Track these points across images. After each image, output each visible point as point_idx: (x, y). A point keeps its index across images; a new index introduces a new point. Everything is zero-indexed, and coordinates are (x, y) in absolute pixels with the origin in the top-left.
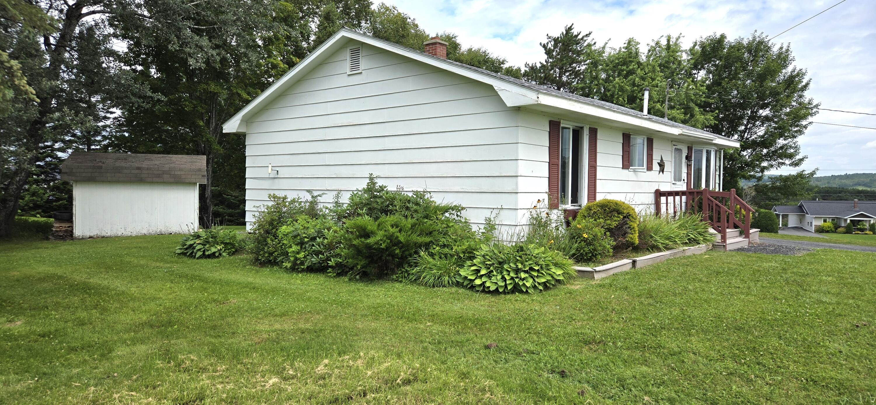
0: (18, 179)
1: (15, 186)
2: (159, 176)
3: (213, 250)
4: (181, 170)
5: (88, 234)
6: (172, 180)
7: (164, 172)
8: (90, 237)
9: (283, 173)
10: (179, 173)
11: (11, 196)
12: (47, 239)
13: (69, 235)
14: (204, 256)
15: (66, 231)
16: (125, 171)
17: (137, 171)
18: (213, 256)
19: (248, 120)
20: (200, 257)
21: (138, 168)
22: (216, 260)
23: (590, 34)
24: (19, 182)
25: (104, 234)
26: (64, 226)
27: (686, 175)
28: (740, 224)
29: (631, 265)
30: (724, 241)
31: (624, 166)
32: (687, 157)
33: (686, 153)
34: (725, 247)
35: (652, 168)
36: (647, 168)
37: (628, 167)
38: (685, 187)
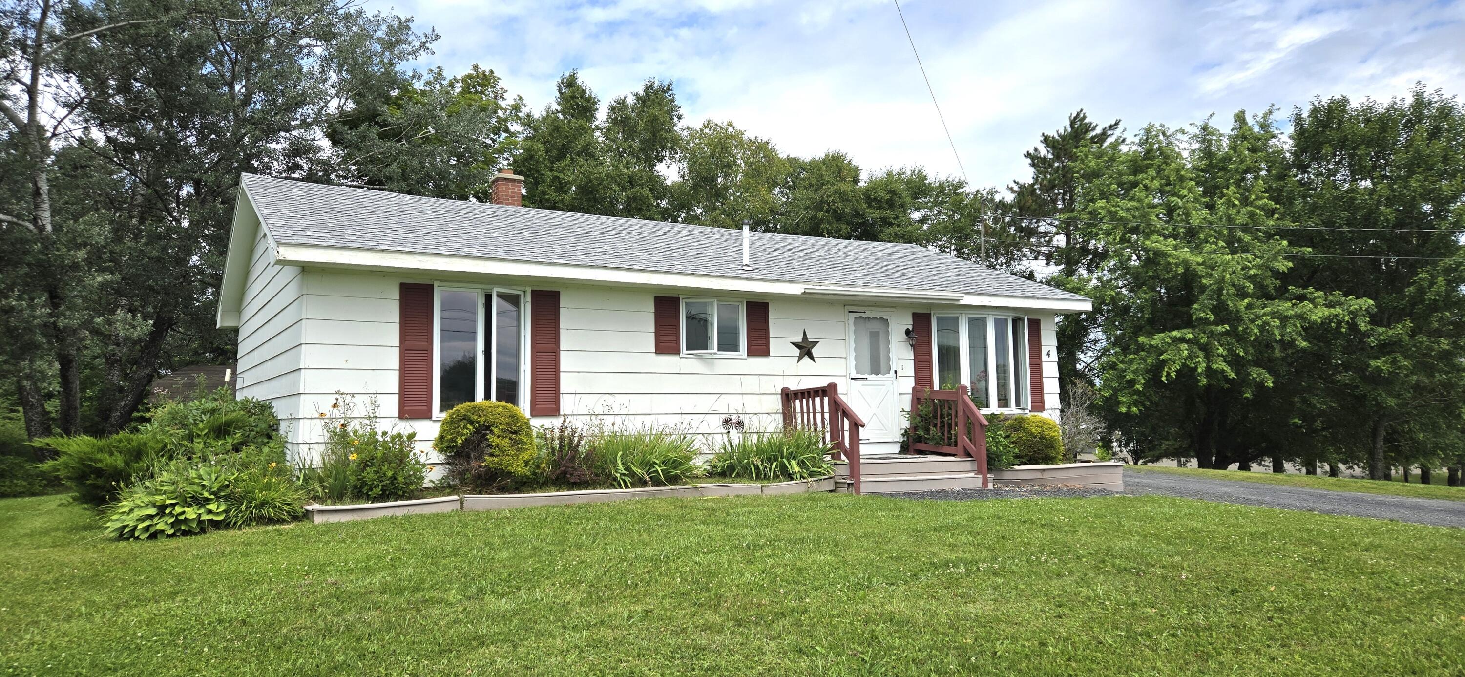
0: (123, 403)
1: (118, 414)
23: (1117, 124)
24: (124, 407)
27: (911, 364)
28: (972, 448)
29: (457, 506)
30: (852, 476)
31: (661, 349)
32: (908, 332)
33: (909, 324)
34: (854, 486)
35: (766, 353)
36: (751, 353)
37: (677, 352)
38: (908, 384)
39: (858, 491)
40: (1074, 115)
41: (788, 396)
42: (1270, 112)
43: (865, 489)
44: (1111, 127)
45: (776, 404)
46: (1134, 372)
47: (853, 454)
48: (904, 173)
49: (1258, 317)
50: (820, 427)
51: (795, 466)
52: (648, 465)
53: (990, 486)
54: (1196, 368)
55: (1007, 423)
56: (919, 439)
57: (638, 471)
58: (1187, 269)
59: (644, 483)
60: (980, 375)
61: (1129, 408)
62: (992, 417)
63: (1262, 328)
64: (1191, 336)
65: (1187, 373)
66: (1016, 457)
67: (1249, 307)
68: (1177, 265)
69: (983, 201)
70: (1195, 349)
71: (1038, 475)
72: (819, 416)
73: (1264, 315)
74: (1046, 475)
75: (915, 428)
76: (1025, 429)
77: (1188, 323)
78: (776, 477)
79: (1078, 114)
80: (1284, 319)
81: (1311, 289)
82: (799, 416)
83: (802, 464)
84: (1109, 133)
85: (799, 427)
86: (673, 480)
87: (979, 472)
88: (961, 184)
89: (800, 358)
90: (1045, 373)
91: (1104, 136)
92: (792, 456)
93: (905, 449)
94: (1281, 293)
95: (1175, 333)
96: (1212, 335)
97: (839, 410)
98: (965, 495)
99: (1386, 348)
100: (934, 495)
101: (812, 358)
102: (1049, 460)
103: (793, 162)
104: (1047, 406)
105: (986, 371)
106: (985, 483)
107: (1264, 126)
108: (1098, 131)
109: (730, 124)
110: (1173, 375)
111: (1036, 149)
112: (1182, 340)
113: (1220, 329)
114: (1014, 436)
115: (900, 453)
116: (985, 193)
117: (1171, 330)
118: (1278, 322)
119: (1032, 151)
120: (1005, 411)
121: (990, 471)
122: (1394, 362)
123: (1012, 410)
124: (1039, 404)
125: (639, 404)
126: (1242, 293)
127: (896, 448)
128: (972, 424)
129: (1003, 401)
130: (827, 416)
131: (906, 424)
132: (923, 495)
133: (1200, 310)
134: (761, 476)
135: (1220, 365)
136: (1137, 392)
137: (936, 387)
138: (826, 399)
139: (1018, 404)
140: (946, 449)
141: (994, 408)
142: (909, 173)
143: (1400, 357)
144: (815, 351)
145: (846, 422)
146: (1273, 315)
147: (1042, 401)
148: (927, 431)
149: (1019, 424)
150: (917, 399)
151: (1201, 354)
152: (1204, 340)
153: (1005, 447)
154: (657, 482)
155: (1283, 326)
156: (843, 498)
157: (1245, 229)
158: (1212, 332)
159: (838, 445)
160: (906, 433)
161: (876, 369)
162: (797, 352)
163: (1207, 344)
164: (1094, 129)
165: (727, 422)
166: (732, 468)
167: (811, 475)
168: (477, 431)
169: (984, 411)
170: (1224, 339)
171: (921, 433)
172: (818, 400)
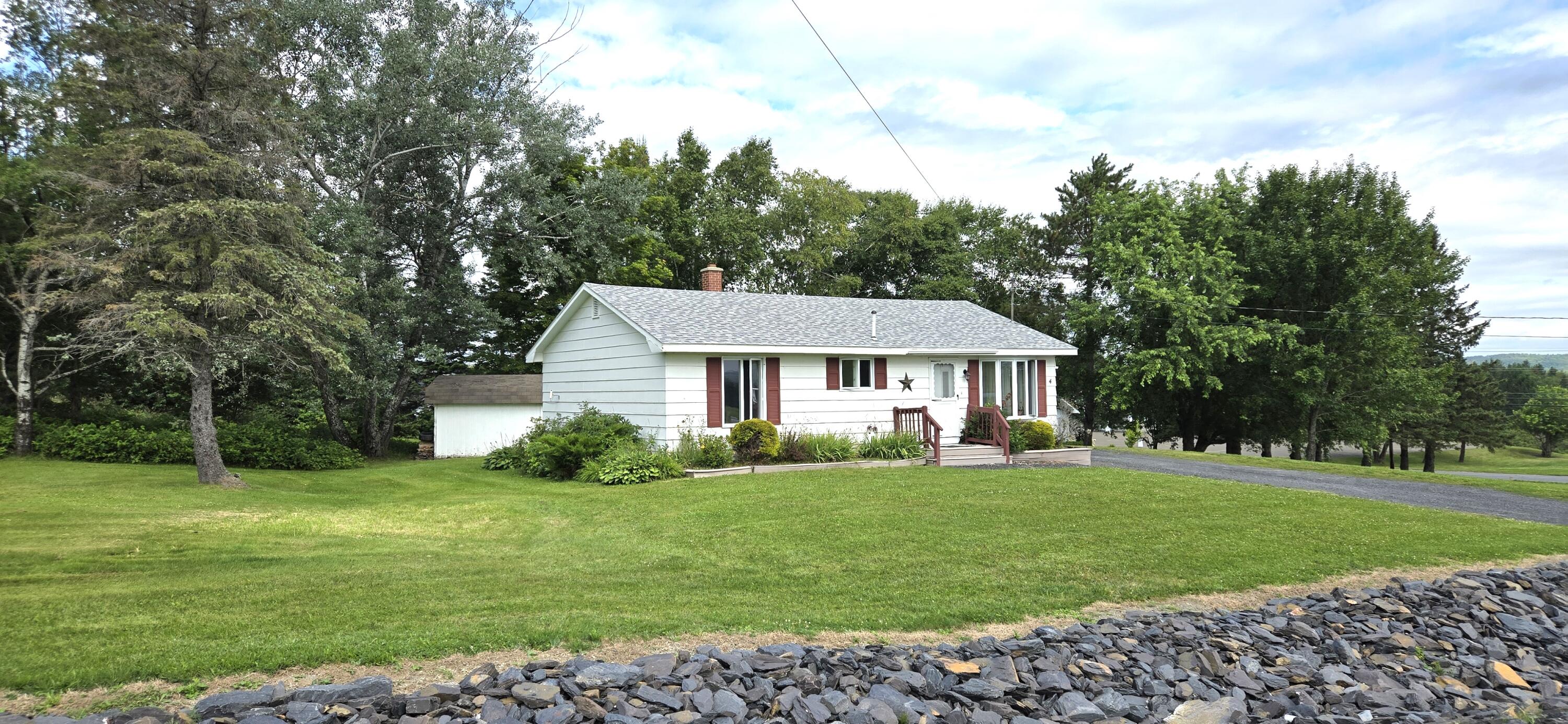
2: (507, 397)
3: (503, 463)
4: (527, 391)
5: (446, 454)
6: (519, 401)
7: (513, 394)
8: (449, 457)
9: (563, 397)
10: (525, 394)
11: (387, 418)
12: (415, 459)
13: (431, 454)
14: (496, 468)
15: (429, 452)
16: (478, 394)
17: (488, 394)
18: (501, 468)
19: (544, 350)
20: (493, 469)
21: (490, 390)
22: (505, 471)
23: (1130, 167)
25: (459, 454)
26: (428, 446)
27: (967, 391)
28: (1000, 441)
29: (750, 471)
30: (935, 457)
31: (829, 387)
32: (965, 372)
33: (965, 367)
34: (937, 462)
35: (885, 387)
36: (877, 387)
37: (838, 388)
38: (965, 403)
39: (939, 464)
40: (1096, 158)
41: (897, 412)
42: (1245, 168)
43: (942, 464)
44: (1125, 169)
45: (891, 416)
46: (1125, 378)
47: (936, 445)
48: (954, 202)
49: (1214, 340)
50: (917, 429)
51: (904, 452)
52: (832, 451)
53: (1011, 462)
54: (1166, 377)
55: (1022, 426)
56: (971, 435)
57: (828, 454)
58: (1163, 305)
59: (831, 460)
60: (1007, 397)
61: (1119, 405)
62: (1013, 423)
63: (1215, 348)
64: (1164, 354)
65: (1160, 381)
66: (1027, 445)
67: (1209, 332)
68: (1156, 302)
69: (1020, 224)
70: (1167, 363)
71: (1039, 456)
72: (916, 423)
73: (1218, 339)
74: (1044, 456)
75: (968, 428)
76: (1032, 429)
77: (1162, 343)
78: (895, 457)
79: (1099, 158)
80: (1232, 343)
81: (1255, 317)
82: (904, 423)
83: (909, 450)
84: (1124, 174)
85: (904, 430)
86: (845, 458)
87: (1005, 454)
88: (1001, 211)
89: (904, 389)
90: (1048, 393)
91: (1119, 176)
92: (903, 446)
93: (962, 441)
94: (1233, 320)
95: (1152, 352)
96: (1179, 353)
97: (928, 420)
98: (996, 467)
99: (1309, 361)
100: (979, 467)
101: (910, 388)
102: (1046, 447)
103: (863, 196)
104: (1048, 413)
105: (1011, 394)
106: (1008, 460)
107: (1239, 180)
108: (1115, 171)
109: (816, 171)
110: (1149, 382)
111: (1065, 185)
112: (1158, 356)
113: (1185, 349)
114: (1026, 433)
115: (960, 443)
116: (1022, 218)
117: (1151, 349)
118: (1226, 345)
119: (1061, 187)
120: (1022, 417)
121: (1011, 453)
122: (1312, 372)
123: (1027, 417)
124: (1043, 413)
125: (822, 417)
126: (1202, 322)
127: (958, 440)
128: (1001, 427)
129: (1021, 411)
130: (921, 423)
131: (963, 426)
132: (973, 467)
133: (1172, 335)
134: (886, 457)
135: (1184, 377)
136: (1126, 394)
137: (981, 405)
138: (921, 415)
139: (1030, 413)
140: (986, 441)
141: (1015, 416)
142: (958, 203)
143: (1316, 368)
144: (912, 385)
145: (933, 428)
146: (1224, 339)
147: (1046, 411)
148: (976, 430)
149: (1029, 426)
150: (970, 412)
151: (1171, 367)
152: (1174, 357)
153: (1020, 440)
154: (838, 460)
155: (1230, 347)
156: (931, 467)
157: (1210, 272)
158: (1179, 351)
159: (929, 440)
160: (963, 432)
161: (946, 395)
162: (902, 386)
163: (1176, 359)
164: (1112, 169)
165: (869, 428)
166: (869, 452)
167: (914, 456)
168: (755, 435)
169: (1009, 418)
170: (1189, 357)
171: (972, 432)
172: (916, 415)
